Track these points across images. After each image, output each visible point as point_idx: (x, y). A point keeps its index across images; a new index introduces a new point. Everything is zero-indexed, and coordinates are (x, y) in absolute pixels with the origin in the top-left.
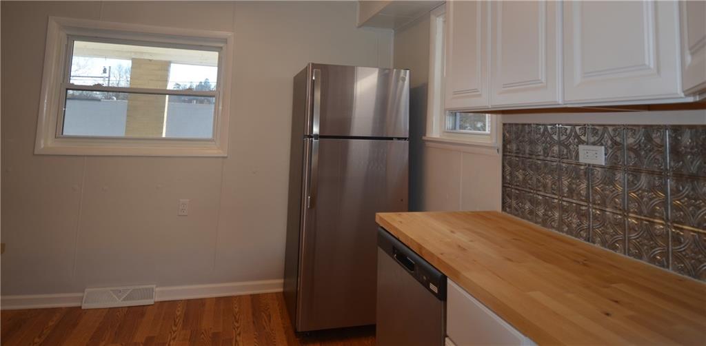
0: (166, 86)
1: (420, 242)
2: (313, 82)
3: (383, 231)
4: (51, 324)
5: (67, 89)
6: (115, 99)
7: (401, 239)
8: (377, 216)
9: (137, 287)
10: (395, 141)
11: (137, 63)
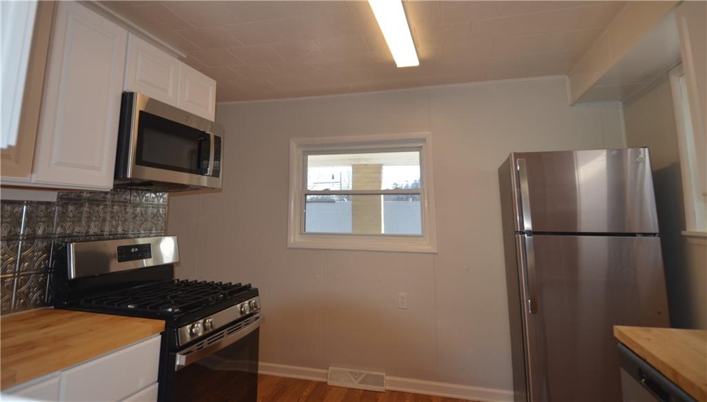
0: (380, 187)
1: (675, 366)
2: (518, 173)
3: (623, 347)
4: (305, 394)
5: (306, 195)
6: (346, 200)
7: (649, 360)
8: (615, 329)
9: (371, 373)
10: (638, 237)
11: (356, 169)
